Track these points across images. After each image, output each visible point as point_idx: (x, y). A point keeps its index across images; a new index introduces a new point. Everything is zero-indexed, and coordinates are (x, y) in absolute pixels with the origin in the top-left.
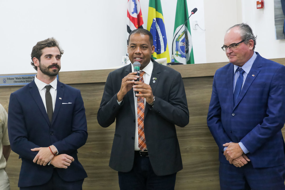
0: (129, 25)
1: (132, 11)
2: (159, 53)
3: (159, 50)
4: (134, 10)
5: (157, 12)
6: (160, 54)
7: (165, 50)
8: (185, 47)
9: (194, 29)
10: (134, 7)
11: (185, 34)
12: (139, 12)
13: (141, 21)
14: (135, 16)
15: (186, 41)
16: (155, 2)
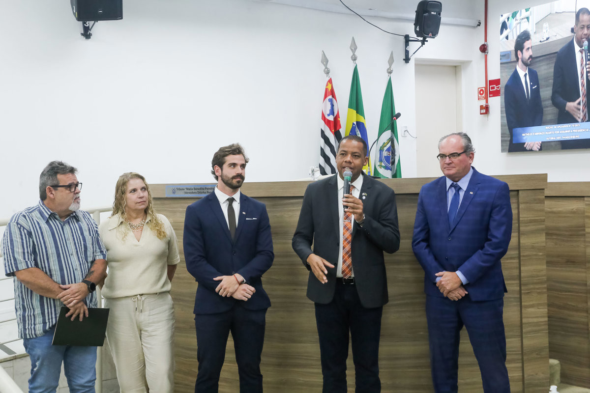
0: (323, 129)
1: (328, 112)
4: (330, 112)
5: (358, 115)
8: (391, 158)
9: (402, 137)
10: (330, 108)
11: (391, 142)
12: (336, 114)
13: (338, 124)
14: (331, 118)
15: (392, 150)
16: (356, 103)
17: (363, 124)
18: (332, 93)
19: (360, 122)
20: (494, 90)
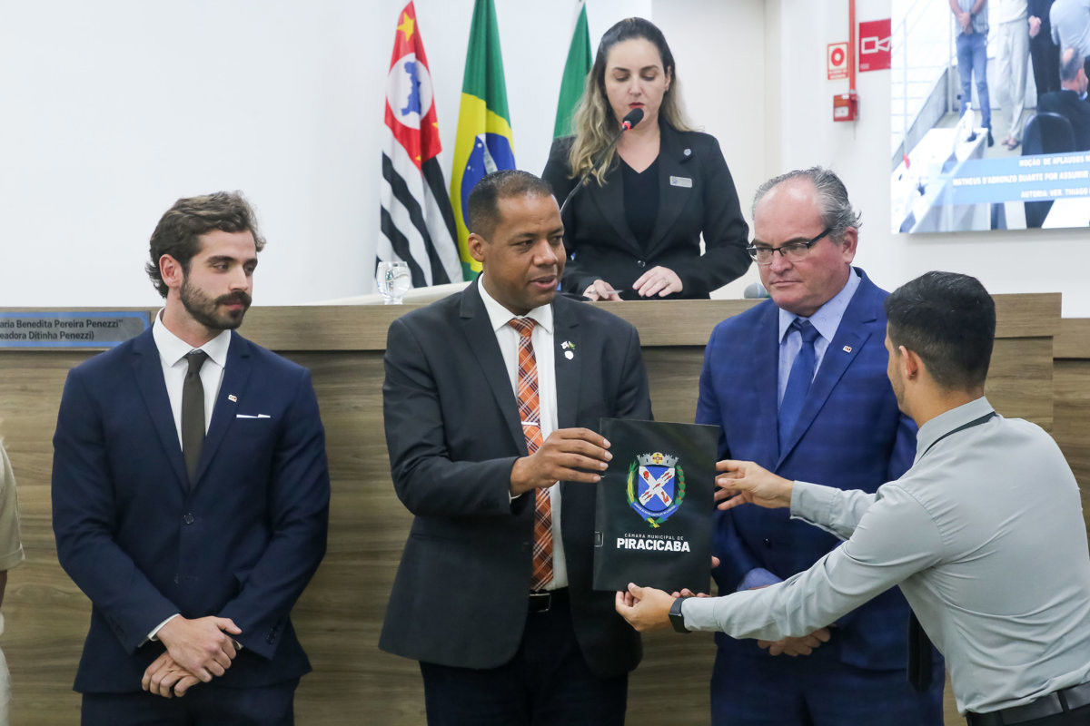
0: (389, 154)
1: (404, 103)
4: (410, 102)
5: (492, 113)
10: (410, 91)
12: (425, 109)
13: (433, 139)
14: (413, 121)
16: (486, 78)
17: (505, 140)
18: (416, 46)
19: (495, 135)
20: (874, 51)
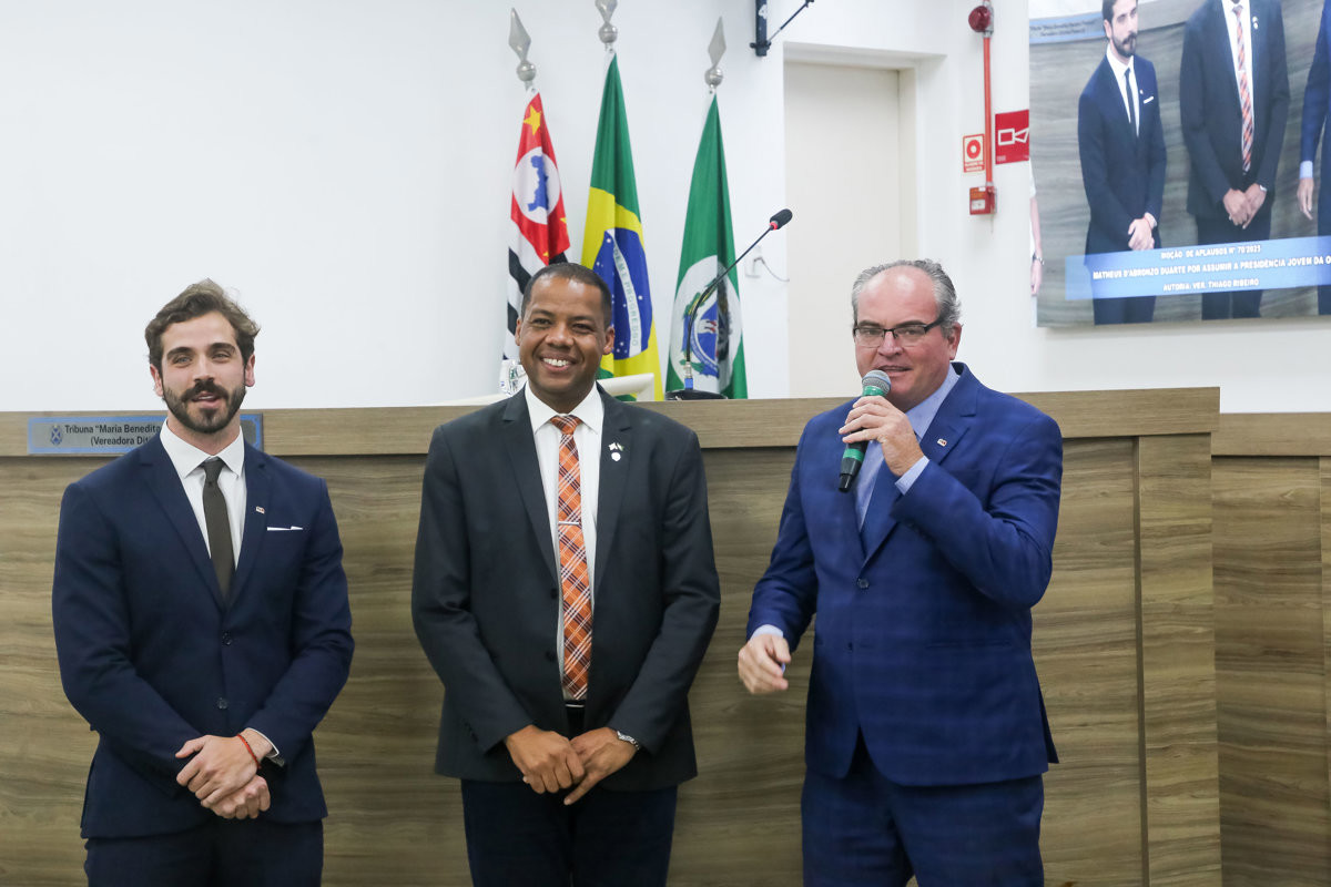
0: (515, 250)
1: (531, 198)
2: (621, 354)
3: (622, 344)
4: (537, 197)
5: (621, 207)
6: (628, 360)
7: (644, 346)
8: (717, 339)
9: (747, 276)
10: (536, 186)
11: (719, 292)
12: (553, 204)
13: (561, 235)
14: (540, 216)
15: (721, 315)
16: (614, 171)
17: (635, 236)
18: (543, 139)
19: (625, 231)
20: (1012, 142)
